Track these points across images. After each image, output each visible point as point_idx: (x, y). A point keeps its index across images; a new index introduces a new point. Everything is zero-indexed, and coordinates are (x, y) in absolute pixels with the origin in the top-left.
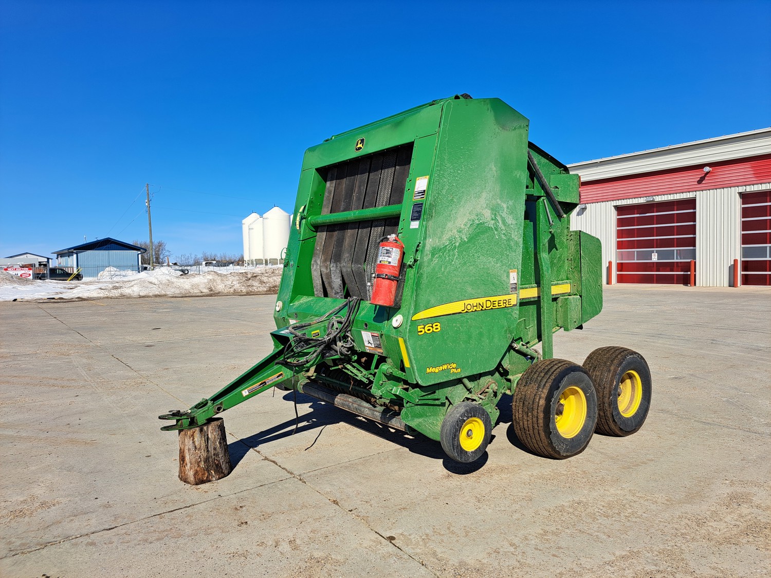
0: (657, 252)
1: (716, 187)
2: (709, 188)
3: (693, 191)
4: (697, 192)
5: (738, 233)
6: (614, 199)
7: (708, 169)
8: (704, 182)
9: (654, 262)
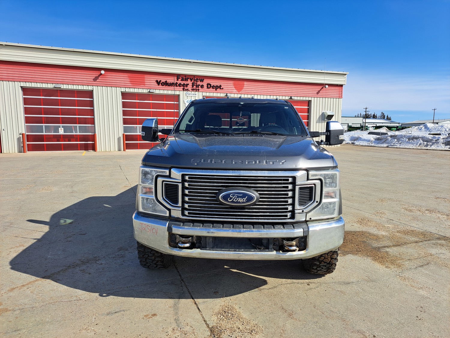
0: (63, 127)
1: (107, 85)
2: (102, 85)
3: (90, 86)
4: (94, 87)
5: (121, 117)
6: (21, 80)
7: (103, 72)
8: (98, 80)
9: (61, 135)
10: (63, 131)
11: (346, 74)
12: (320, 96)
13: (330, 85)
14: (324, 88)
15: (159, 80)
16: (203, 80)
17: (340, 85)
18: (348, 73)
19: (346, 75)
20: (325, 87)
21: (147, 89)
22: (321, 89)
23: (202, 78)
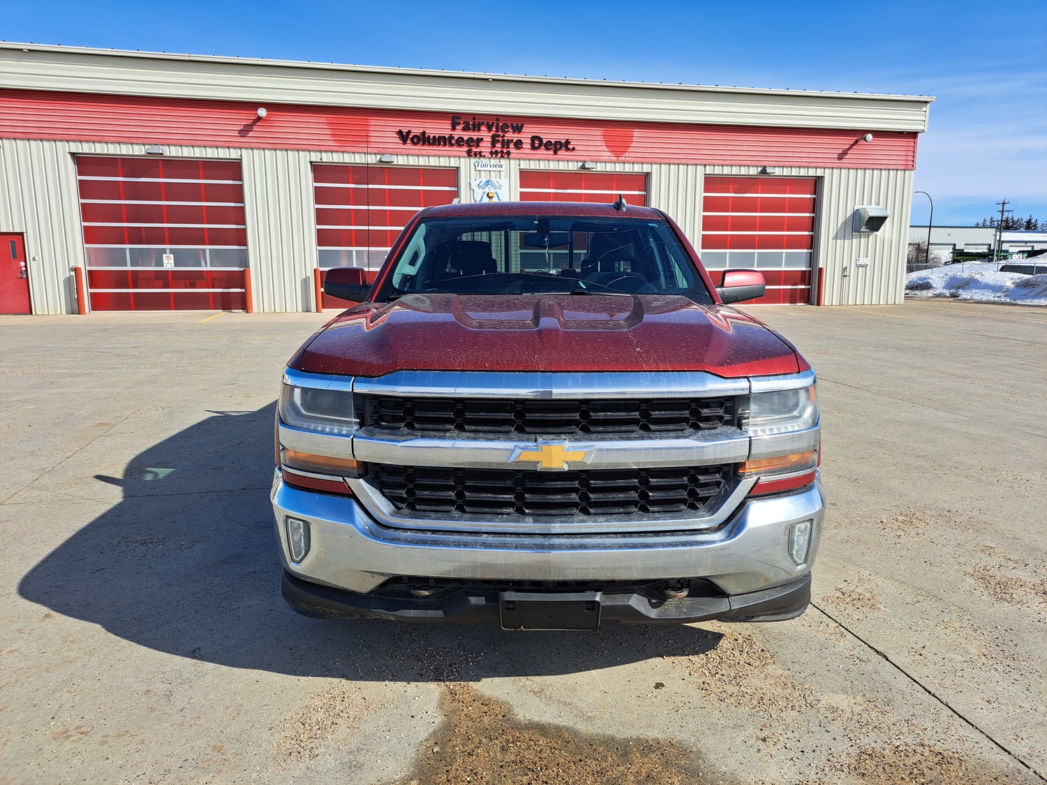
0: (172, 251)
1: (275, 146)
2: (263, 146)
3: (235, 148)
4: (243, 150)
5: (311, 227)
6: (71, 137)
7: (262, 112)
8: (250, 134)
9: (168, 271)
10: (172, 261)
11: (926, 102)
12: (849, 165)
13: (878, 134)
14: (863, 142)
15: (405, 130)
16: (522, 126)
17: (908, 133)
18: (933, 98)
19: (928, 105)
20: (865, 139)
21: (375, 154)
22: (852, 145)
23: (517, 122)
